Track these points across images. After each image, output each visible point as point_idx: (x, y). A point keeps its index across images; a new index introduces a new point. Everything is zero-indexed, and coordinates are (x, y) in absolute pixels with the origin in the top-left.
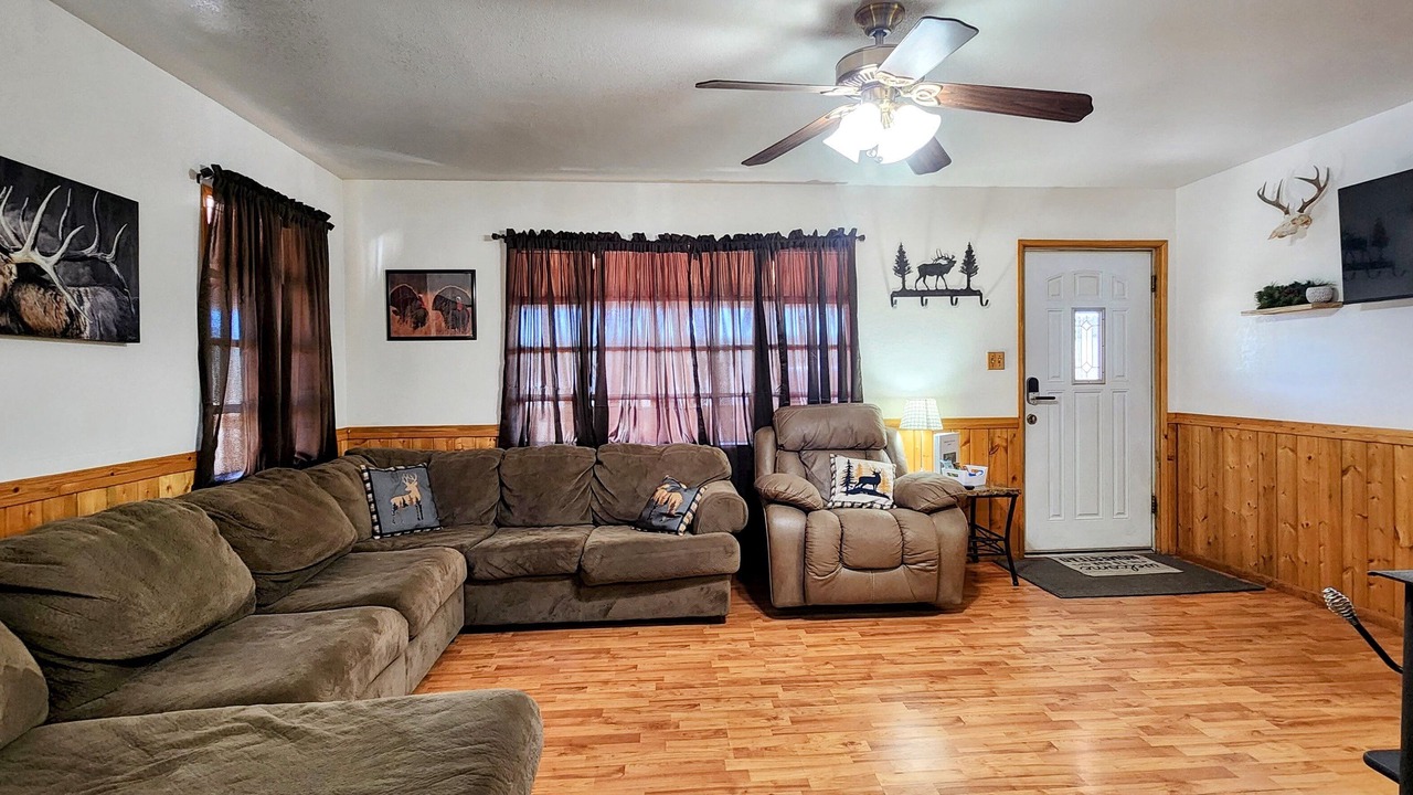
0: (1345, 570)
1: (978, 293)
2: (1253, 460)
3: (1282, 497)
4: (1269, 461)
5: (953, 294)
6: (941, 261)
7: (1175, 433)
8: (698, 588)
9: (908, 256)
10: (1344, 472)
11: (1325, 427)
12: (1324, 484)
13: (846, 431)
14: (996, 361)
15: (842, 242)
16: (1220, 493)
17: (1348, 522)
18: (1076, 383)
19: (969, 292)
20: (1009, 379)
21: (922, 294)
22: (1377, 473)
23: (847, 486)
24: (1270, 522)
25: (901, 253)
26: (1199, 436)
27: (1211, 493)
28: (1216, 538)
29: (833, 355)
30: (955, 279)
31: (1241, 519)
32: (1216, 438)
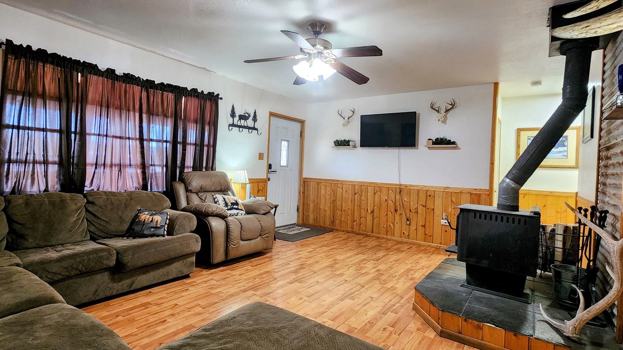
0: (354, 222)
1: (256, 129)
2: (330, 192)
3: (338, 203)
4: (334, 193)
5: (249, 128)
6: (246, 114)
7: (305, 183)
8: (181, 262)
9: (236, 110)
10: (355, 194)
11: (350, 181)
12: (350, 198)
13: (218, 183)
14: (261, 156)
15: (213, 98)
16: (319, 203)
17: (356, 208)
18: (281, 166)
19: (254, 128)
20: (264, 164)
21: (240, 127)
22: (363, 194)
23: (227, 207)
24: (334, 209)
25: (233, 107)
26: (312, 185)
27: (316, 203)
28: (317, 217)
29: (205, 149)
30: (250, 123)
31: (325, 211)
32: (318, 185)
